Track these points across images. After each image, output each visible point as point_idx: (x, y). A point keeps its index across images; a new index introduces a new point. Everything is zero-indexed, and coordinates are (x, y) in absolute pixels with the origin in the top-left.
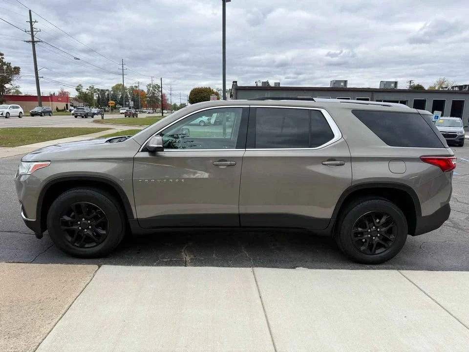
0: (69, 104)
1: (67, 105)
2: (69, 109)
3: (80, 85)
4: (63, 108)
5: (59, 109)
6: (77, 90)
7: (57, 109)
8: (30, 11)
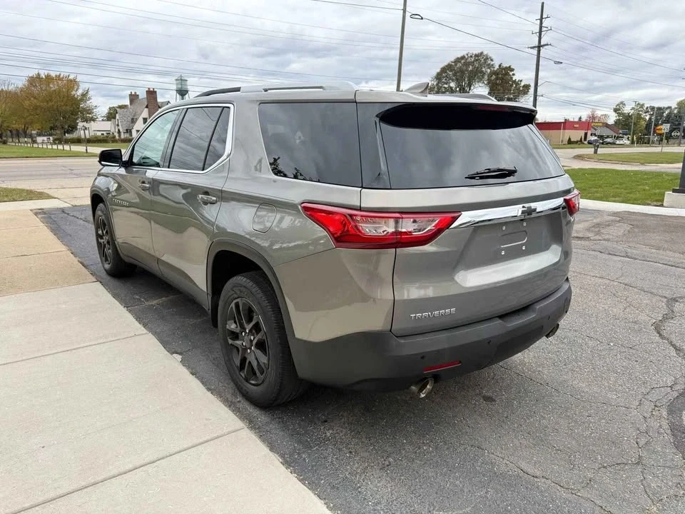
0: (589, 133)
1: (586, 134)
2: (588, 140)
3: (622, 103)
4: (579, 139)
5: (572, 140)
6: (615, 110)
7: (570, 139)
8: (543, 3)
